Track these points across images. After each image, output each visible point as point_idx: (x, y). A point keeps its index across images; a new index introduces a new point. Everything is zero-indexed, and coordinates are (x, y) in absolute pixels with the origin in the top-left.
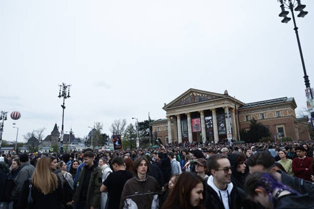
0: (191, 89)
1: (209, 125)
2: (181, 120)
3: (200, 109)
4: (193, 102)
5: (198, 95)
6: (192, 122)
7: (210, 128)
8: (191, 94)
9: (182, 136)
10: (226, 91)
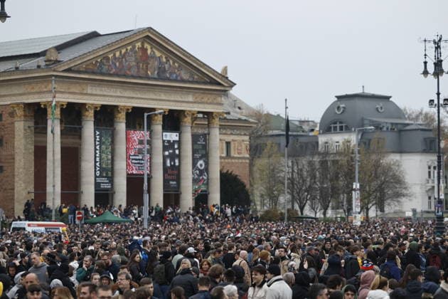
0: (150, 29)
1: (172, 157)
2: (97, 124)
3: (162, 102)
4: (142, 73)
5: (158, 54)
6: (128, 140)
7: (173, 167)
8: (139, 45)
9: (97, 185)
10: (225, 69)
